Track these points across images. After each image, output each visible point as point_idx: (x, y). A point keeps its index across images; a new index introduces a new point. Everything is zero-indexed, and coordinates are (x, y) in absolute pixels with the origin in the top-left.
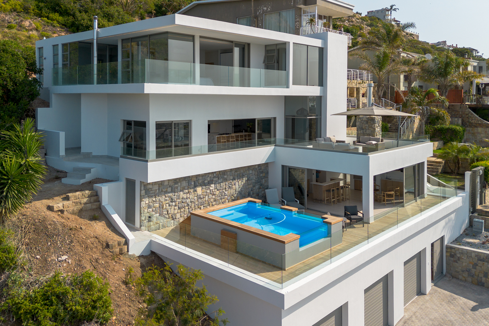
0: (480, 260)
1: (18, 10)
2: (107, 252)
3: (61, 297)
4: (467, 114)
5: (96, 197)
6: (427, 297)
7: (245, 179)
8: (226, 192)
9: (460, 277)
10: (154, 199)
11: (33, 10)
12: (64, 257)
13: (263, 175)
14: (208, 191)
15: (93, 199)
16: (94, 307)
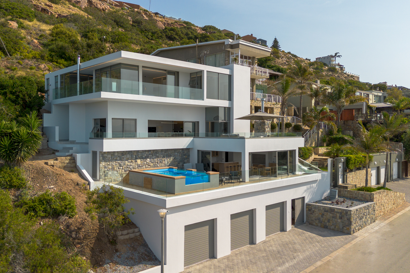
0: (325, 211)
1: (37, 58)
2: (77, 187)
3: (49, 202)
4: (357, 128)
5: (73, 160)
6: (286, 233)
7: (172, 159)
8: (158, 165)
9: (314, 224)
10: (108, 163)
11: (47, 58)
12: (52, 187)
13: (186, 157)
14: (145, 163)
15: (71, 161)
16: (66, 208)
